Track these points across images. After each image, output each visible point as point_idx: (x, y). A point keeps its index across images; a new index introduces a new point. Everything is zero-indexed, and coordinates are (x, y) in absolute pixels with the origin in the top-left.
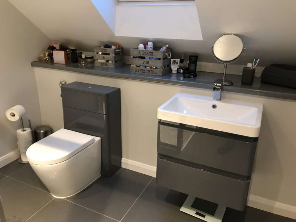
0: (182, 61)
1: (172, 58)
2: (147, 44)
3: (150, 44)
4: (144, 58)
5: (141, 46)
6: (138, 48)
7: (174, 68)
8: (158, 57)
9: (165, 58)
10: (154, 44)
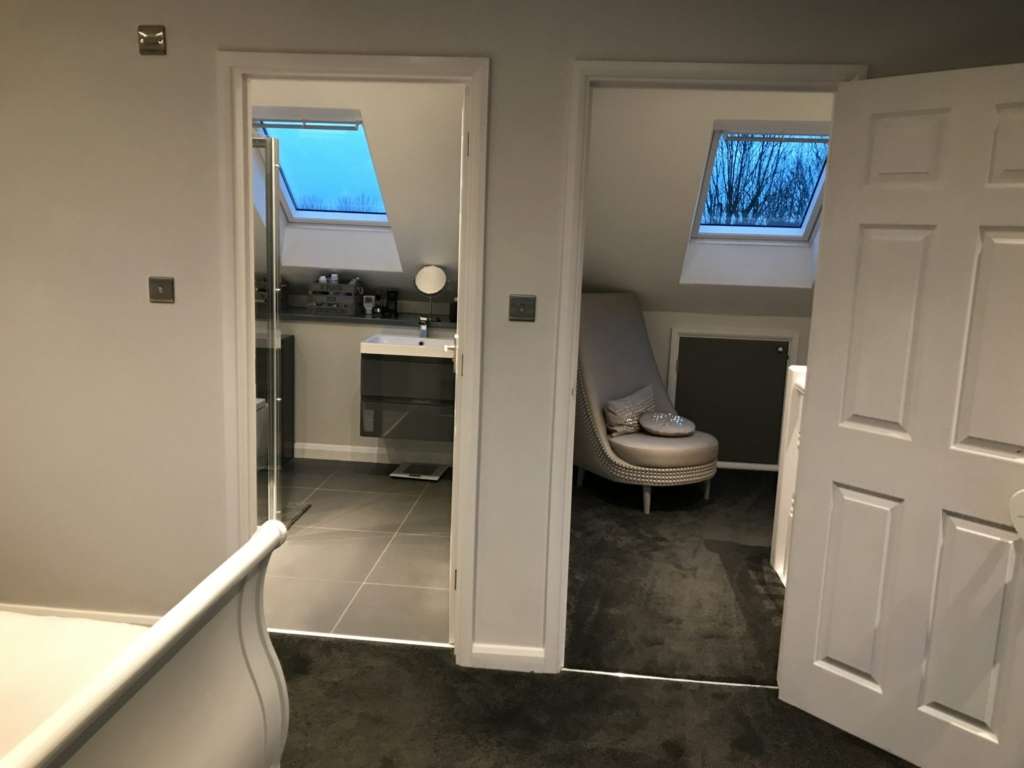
0: (378, 298)
1: (365, 294)
2: (330, 276)
3: (334, 277)
4: (327, 293)
5: (323, 279)
6: (317, 281)
7: (368, 307)
8: (348, 291)
9: (357, 294)
10: (339, 277)
